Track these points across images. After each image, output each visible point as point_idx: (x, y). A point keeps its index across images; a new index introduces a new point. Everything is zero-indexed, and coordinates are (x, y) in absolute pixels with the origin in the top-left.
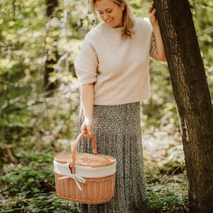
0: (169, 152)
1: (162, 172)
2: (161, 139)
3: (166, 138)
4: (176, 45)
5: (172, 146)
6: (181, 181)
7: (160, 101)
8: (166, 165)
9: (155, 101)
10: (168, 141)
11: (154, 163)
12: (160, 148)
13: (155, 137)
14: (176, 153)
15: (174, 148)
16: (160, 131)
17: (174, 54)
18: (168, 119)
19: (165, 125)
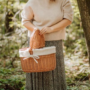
0: (79, 68)
1: (76, 79)
2: (75, 60)
3: (78, 59)
4: (86, 5)
5: (81, 64)
6: (88, 84)
7: (74, 38)
8: (79, 75)
9: (71, 38)
10: (79, 61)
11: (71, 74)
12: (74, 65)
13: (71, 59)
14: (84, 68)
15: (83, 65)
16: (74, 56)
17: (84, 10)
18: (79, 49)
19: (77, 52)
